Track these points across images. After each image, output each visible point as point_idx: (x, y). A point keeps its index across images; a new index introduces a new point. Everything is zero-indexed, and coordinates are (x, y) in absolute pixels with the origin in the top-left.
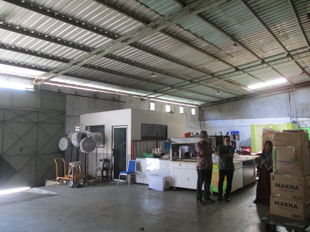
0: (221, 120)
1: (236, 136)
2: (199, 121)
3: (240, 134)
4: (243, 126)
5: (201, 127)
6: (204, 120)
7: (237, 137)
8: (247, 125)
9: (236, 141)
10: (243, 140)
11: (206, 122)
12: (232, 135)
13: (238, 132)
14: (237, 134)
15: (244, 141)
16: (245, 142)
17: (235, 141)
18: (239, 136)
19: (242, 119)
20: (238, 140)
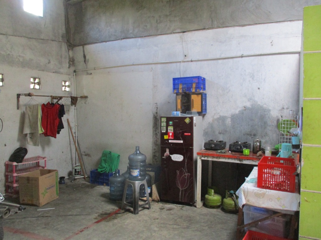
0: (139, 39)
1: (193, 97)
2: (64, 47)
3: (209, 91)
4: (223, 56)
5: (72, 69)
6: (84, 44)
7: (196, 99)
8: (239, 54)
9: (191, 119)
10: (222, 114)
11: (90, 48)
12: (177, 94)
13: (200, 82)
14: (197, 87)
15: (222, 119)
16: (229, 122)
17: (187, 121)
18: (204, 98)
19: (218, 27)
20: (200, 113)
